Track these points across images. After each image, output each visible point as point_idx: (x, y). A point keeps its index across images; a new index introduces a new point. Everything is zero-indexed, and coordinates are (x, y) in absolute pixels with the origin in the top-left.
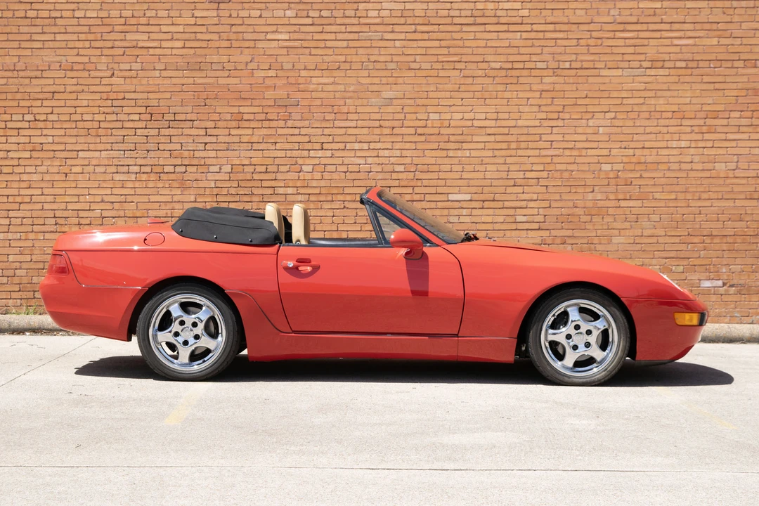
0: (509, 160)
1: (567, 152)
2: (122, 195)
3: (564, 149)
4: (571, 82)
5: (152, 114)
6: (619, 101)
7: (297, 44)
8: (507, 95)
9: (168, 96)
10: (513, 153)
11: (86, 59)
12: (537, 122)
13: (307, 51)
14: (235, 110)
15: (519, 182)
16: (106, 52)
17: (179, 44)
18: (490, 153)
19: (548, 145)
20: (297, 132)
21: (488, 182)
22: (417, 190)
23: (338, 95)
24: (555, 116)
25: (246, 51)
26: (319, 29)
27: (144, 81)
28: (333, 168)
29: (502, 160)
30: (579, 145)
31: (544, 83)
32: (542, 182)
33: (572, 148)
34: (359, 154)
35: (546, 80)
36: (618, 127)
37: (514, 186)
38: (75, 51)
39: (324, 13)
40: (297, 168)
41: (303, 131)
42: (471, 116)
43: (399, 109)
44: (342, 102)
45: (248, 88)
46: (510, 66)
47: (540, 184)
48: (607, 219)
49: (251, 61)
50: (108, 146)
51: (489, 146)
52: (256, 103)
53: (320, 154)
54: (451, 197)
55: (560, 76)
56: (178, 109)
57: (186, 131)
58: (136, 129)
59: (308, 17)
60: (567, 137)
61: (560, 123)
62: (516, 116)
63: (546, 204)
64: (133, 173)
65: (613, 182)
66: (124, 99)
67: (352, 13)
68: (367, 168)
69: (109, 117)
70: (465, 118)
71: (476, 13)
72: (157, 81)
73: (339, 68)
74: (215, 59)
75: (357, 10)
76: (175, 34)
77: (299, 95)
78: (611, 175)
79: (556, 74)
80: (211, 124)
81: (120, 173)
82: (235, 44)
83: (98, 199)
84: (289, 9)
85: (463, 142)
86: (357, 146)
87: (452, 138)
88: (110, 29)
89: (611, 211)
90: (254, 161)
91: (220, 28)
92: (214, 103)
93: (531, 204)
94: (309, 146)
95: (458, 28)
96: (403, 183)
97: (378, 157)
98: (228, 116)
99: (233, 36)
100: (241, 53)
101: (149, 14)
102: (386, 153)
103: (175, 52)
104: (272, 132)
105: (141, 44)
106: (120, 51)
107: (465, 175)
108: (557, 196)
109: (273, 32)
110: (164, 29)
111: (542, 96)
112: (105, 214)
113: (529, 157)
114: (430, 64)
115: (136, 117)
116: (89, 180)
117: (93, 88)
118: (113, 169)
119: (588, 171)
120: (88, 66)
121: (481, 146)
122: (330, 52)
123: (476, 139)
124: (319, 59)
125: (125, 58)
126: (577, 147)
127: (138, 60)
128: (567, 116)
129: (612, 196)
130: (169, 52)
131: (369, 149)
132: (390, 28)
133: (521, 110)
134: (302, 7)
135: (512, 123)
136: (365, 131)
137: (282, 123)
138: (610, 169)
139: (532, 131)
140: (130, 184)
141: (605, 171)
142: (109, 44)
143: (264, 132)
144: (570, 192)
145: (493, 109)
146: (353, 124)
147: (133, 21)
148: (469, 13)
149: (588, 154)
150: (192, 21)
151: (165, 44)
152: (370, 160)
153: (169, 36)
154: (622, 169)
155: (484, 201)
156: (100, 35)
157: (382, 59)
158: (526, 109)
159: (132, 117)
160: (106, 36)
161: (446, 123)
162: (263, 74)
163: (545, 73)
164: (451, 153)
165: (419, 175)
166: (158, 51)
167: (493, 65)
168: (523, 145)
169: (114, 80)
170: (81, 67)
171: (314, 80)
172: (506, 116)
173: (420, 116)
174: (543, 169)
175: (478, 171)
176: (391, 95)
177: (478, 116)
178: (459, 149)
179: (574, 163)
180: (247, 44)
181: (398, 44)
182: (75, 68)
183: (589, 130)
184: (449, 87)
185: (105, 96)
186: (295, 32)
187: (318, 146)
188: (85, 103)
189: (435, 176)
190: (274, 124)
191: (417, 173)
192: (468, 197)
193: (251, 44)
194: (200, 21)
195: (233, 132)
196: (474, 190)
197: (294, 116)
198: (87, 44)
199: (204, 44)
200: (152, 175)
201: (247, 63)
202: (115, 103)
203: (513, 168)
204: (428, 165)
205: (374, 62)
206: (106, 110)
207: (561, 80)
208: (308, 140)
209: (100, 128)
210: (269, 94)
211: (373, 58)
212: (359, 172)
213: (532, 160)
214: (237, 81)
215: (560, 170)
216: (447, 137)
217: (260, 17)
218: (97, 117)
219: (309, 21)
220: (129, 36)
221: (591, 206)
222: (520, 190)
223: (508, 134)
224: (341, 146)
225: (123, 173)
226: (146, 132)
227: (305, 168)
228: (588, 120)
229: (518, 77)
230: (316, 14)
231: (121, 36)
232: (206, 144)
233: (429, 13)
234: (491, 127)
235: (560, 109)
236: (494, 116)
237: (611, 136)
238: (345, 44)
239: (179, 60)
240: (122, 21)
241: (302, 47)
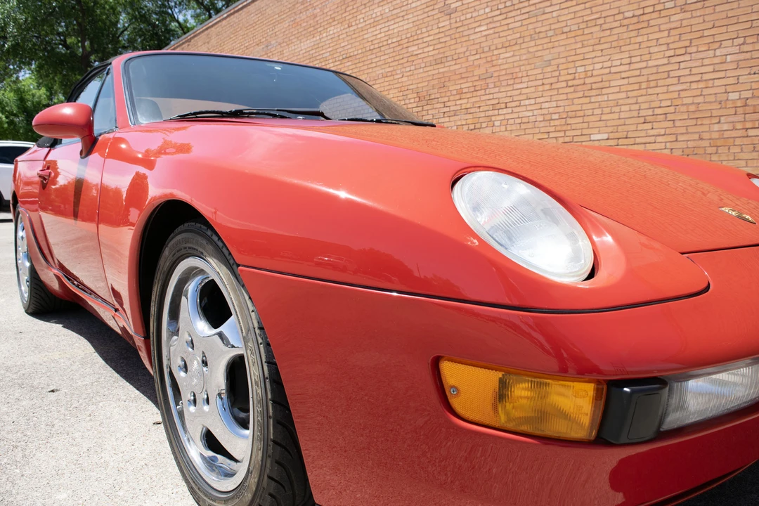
0: (640, 100)
1: (694, 86)
3: (691, 82)
4: (698, 15)
5: (419, 97)
6: (748, 25)
7: (491, 31)
8: (639, 39)
9: (426, 83)
10: (643, 92)
11: (392, 69)
12: (665, 61)
13: (497, 35)
14: (458, 87)
15: (649, 119)
16: (400, 62)
17: (432, 48)
18: (624, 95)
19: (675, 81)
20: (491, 96)
21: (621, 122)
22: (568, 133)
23: (516, 64)
24: (683, 51)
25: (464, 44)
26: (504, 16)
27: (416, 77)
28: (511, 121)
29: (633, 101)
30: (706, 77)
31: (673, 22)
32: (670, 117)
33: (699, 81)
34: (529, 108)
35: (673, 18)
36: (747, 52)
37: (644, 123)
38: (388, 65)
40: (491, 124)
41: (495, 96)
42: (609, 64)
43: (555, 68)
44: (517, 70)
45: (465, 70)
46: (641, 12)
47: (668, 119)
48: (734, 150)
49: (467, 51)
51: (623, 89)
52: (469, 80)
53: (505, 111)
54: (593, 137)
55: (687, 11)
56: (432, 92)
59: (498, 9)
60: (694, 71)
61: (687, 57)
62: (647, 57)
63: (673, 138)
65: (740, 110)
66: (408, 90)
68: (533, 119)
70: (605, 66)
72: (422, 75)
73: (516, 44)
74: (449, 53)
76: (429, 42)
77: (493, 69)
78: (739, 105)
79: (683, 11)
80: (446, 99)
82: (459, 41)
84: (487, 7)
85: (602, 88)
86: (527, 102)
87: (594, 86)
88: (402, 47)
89: (738, 141)
90: (469, 122)
91: (451, 32)
92: (448, 84)
93: (660, 139)
94: (498, 107)
96: (558, 128)
97: (541, 109)
98: (455, 92)
99: (457, 36)
100: (462, 47)
101: (418, 32)
102: (546, 105)
103: (430, 54)
104: (478, 99)
105: (415, 53)
106: (406, 60)
107: (604, 117)
108: (683, 130)
109: (478, 26)
110: (425, 40)
111: (671, 35)
113: (658, 94)
114: (577, 26)
119: (715, 102)
120: (393, 73)
121: (617, 89)
122: (511, 32)
123: (613, 83)
124: (504, 39)
125: (408, 64)
126: (704, 79)
127: (413, 64)
128: (694, 49)
129: (739, 126)
130: (427, 54)
131: (535, 103)
132: (549, 3)
133: (651, 52)
135: (644, 65)
136: (533, 89)
137: (483, 92)
138: (738, 98)
139: (661, 69)
141: (732, 100)
142: (402, 57)
143: (474, 100)
144: (696, 125)
145: (626, 55)
146: (525, 85)
147: (412, 39)
149: (715, 85)
150: (438, 31)
151: (425, 50)
152: (536, 112)
153: (427, 44)
154: (751, 96)
155: (618, 139)
156: (398, 52)
157: (543, 29)
158: (656, 49)
160: (400, 52)
161: (589, 74)
162: (473, 58)
163: (673, 11)
164: (593, 99)
165: (569, 121)
166: (422, 56)
167: (627, 15)
168: (653, 84)
169: (403, 79)
170: (390, 74)
171: (502, 56)
172: (638, 59)
173: (570, 71)
174: (670, 104)
175: (614, 112)
176: (550, 57)
177: (615, 63)
178: (599, 95)
179: (701, 95)
180: (465, 39)
181: (555, 14)
182: (388, 75)
183: (716, 60)
184: (592, 42)
185: (399, 90)
186: (490, 23)
187: (503, 106)
189: (580, 120)
190: (479, 93)
191: (568, 119)
192: (605, 136)
193: (467, 38)
194: (441, 30)
195: (458, 102)
196: (611, 129)
197: (491, 85)
198: (393, 59)
199: (443, 45)
201: (464, 53)
203: (644, 106)
204: (575, 111)
205: (539, 33)
207: (688, 15)
208: (497, 102)
210: (476, 72)
211: (537, 30)
212: (528, 122)
213: (661, 97)
214: (459, 66)
215: (686, 104)
216: (590, 85)
217: (472, 17)
219: (498, 12)
220: (409, 49)
221: (717, 137)
222: (648, 126)
223: (639, 76)
224: (517, 103)
227: (497, 123)
228: (715, 50)
229: (649, 21)
230: (502, 6)
231: (406, 50)
234: (625, 71)
235: (687, 43)
236: (628, 61)
237: (740, 63)
238: (519, 24)
239: (431, 58)
240: (407, 40)
241: (494, 33)
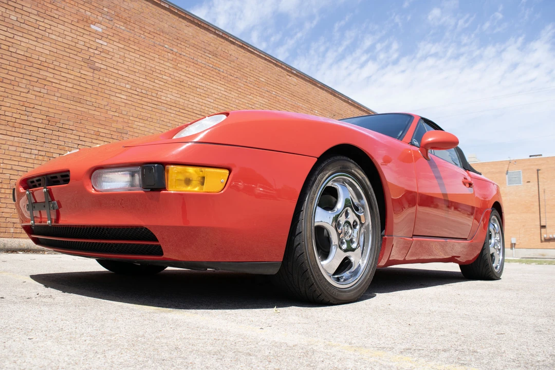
2: (25, 167)
5: (49, 121)
7: (130, 102)
9: (60, 112)
11: (13, 78)
13: (134, 107)
14: (96, 129)
16: (26, 77)
17: (71, 85)
25: (105, 99)
26: (140, 98)
27: (47, 101)
38: (6, 71)
39: (143, 91)
45: (104, 119)
49: (107, 105)
50: (20, 135)
52: (107, 128)
56: (65, 122)
57: (68, 135)
58: (38, 127)
59: (136, 91)
64: (33, 154)
66: (34, 108)
67: (155, 95)
69: (23, 117)
71: (202, 110)
72: (56, 103)
73: (147, 120)
74: (89, 99)
75: (157, 94)
76: (68, 79)
77: (128, 129)
80: (82, 134)
81: (26, 153)
82: (100, 94)
83: (9, 167)
84: (128, 84)
88: (31, 64)
91: (93, 83)
92: (86, 123)
95: (195, 115)
98: (92, 132)
99: (99, 90)
100: (102, 100)
101: (55, 63)
103: (67, 89)
105: (48, 79)
106: (36, 80)
109: (119, 93)
110: (63, 74)
112: (12, 177)
115: (40, 121)
116: (4, 154)
117: (14, 97)
118: (21, 150)
120: (13, 83)
122: (144, 111)
124: (139, 113)
125: (37, 84)
127: (46, 88)
130: (64, 88)
132: (170, 107)
134: (134, 85)
140: (31, 161)
142: (29, 73)
147: (46, 64)
148: (199, 109)
150: (79, 75)
151: (62, 83)
153: (65, 79)
156: (24, 66)
157: (165, 120)
159: (38, 120)
160: (27, 68)
162: (112, 113)
166: (58, 86)
169: (29, 95)
170: (9, 82)
171: (136, 123)
180: (106, 96)
181: (172, 115)
182: (4, 81)
185: (22, 103)
186: (129, 96)
188: (8, 105)
193: (108, 96)
194: (83, 76)
198: (15, 69)
199: (84, 89)
200: (45, 157)
201: (105, 106)
202: (28, 109)
206: (22, 112)
209: (15, 122)
210: (113, 125)
211: (162, 119)
214: (99, 114)
217: (114, 83)
218: (15, 115)
219: (136, 93)
220: (42, 72)
225: (28, 153)
226: (45, 131)
230: (139, 90)
231: (38, 71)
232: (79, 145)
233: (186, 105)
238: (150, 109)
239: (69, 94)
240: (39, 62)
241: (132, 105)
